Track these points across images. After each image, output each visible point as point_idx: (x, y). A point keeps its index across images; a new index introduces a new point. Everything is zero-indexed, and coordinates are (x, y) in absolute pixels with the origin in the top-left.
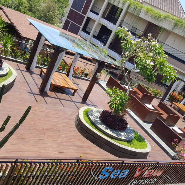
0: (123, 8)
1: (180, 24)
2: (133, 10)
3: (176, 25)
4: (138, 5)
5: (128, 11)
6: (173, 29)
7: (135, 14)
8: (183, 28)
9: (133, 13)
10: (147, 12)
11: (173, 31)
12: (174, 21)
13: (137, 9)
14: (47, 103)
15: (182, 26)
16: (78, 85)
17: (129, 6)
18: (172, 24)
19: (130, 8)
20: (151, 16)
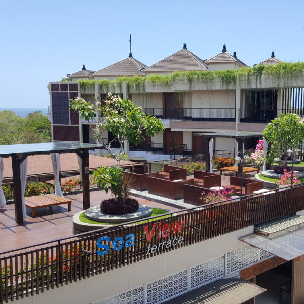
0: (122, 92)
1: (195, 77)
2: (136, 88)
3: (191, 80)
4: (139, 79)
5: (131, 92)
6: (191, 87)
7: (141, 92)
8: (201, 81)
9: (138, 92)
10: (153, 82)
11: (193, 89)
12: (186, 78)
13: (141, 85)
14: (30, 230)
15: (198, 78)
16: (77, 200)
17: (128, 86)
18: (186, 81)
19: (130, 88)
20: (161, 85)
